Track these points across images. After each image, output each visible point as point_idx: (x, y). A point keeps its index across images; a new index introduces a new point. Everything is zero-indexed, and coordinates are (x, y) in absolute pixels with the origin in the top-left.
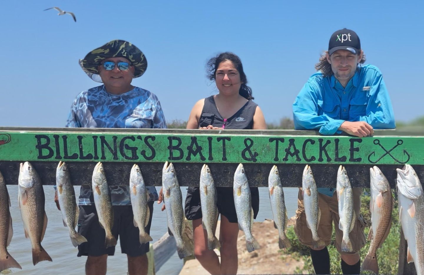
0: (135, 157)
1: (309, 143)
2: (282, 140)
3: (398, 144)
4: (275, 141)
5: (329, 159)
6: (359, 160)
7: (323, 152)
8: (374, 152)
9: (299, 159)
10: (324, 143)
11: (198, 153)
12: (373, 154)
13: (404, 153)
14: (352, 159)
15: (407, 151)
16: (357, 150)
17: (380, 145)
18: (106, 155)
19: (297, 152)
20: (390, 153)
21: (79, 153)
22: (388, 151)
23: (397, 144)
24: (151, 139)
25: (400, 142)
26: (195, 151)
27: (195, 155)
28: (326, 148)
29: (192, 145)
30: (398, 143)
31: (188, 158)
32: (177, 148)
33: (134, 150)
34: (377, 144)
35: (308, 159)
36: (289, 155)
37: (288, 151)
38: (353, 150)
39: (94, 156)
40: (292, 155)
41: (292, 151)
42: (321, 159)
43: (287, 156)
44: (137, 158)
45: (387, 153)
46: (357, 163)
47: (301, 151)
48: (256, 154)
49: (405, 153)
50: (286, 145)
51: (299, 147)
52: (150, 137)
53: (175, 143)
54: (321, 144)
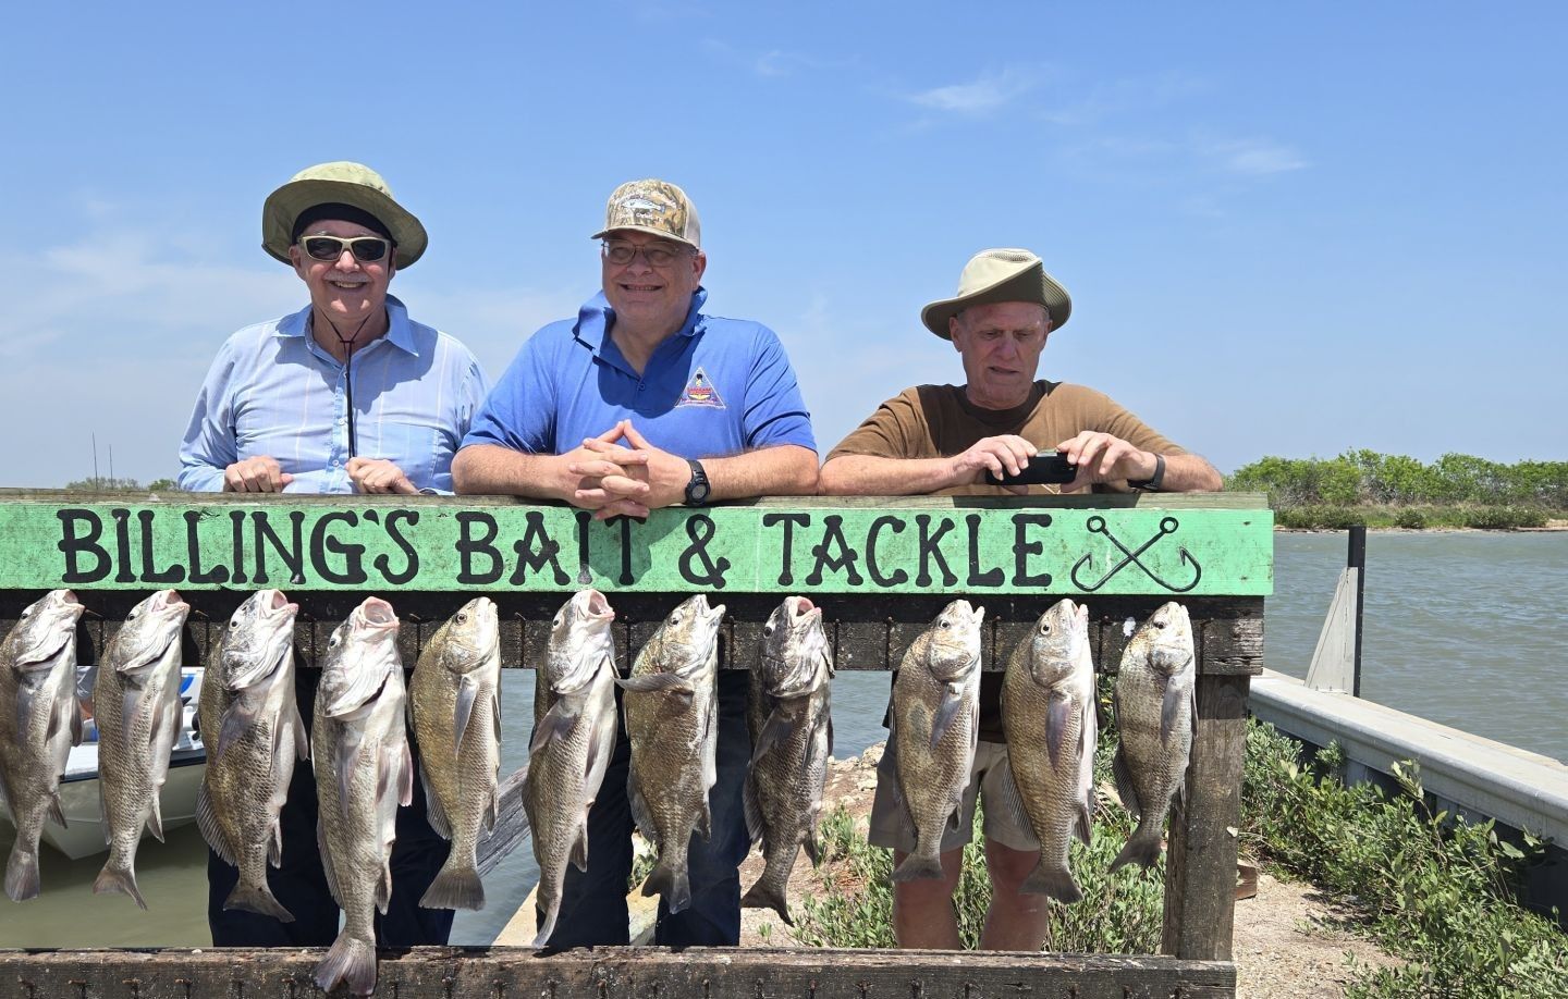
0: (356, 574)
1: (887, 528)
2: (805, 520)
3: (1164, 531)
4: (782, 522)
5: (950, 579)
6: (1045, 580)
7: (931, 554)
8: (1089, 557)
9: (855, 579)
10: (932, 529)
11: (548, 564)
12: (1088, 560)
13: (1183, 558)
14: (1021, 579)
15: (1191, 553)
16: (1037, 548)
17: (1106, 533)
18: (269, 569)
19: (849, 556)
20: (1140, 558)
21: (186, 565)
22: (1132, 552)
23: (1159, 531)
24: (405, 519)
25: (1169, 525)
26: (537, 554)
27: (537, 567)
28: (940, 544)
29: (529, 536)
30: (1162, 526)
31: (518, 578)
32: (484, 546)
33: (354, 553)
34: (1098, 531)
35: (887, 578)
36: (825, 565)
37: (820, 552)
38: (1023, 549)
39: (232, 571)
40: (835, 566)
41: (835, 551)
42: (924, 579)
43: (818, 567)
44: (363, 577)
45: (1132, 558)
46: (1038, 590)
47: (862, 554)
48: (724, 564)
49: (1186, 558)
50: (815, 533)
51: (857, 543)
52: (400, 513)
53: (479, 530)
54: (923, 532)
